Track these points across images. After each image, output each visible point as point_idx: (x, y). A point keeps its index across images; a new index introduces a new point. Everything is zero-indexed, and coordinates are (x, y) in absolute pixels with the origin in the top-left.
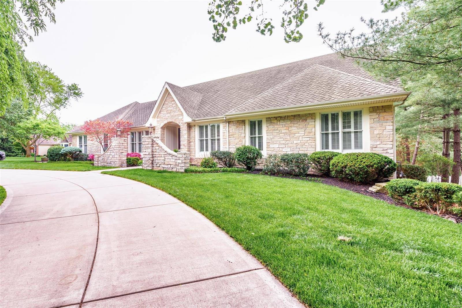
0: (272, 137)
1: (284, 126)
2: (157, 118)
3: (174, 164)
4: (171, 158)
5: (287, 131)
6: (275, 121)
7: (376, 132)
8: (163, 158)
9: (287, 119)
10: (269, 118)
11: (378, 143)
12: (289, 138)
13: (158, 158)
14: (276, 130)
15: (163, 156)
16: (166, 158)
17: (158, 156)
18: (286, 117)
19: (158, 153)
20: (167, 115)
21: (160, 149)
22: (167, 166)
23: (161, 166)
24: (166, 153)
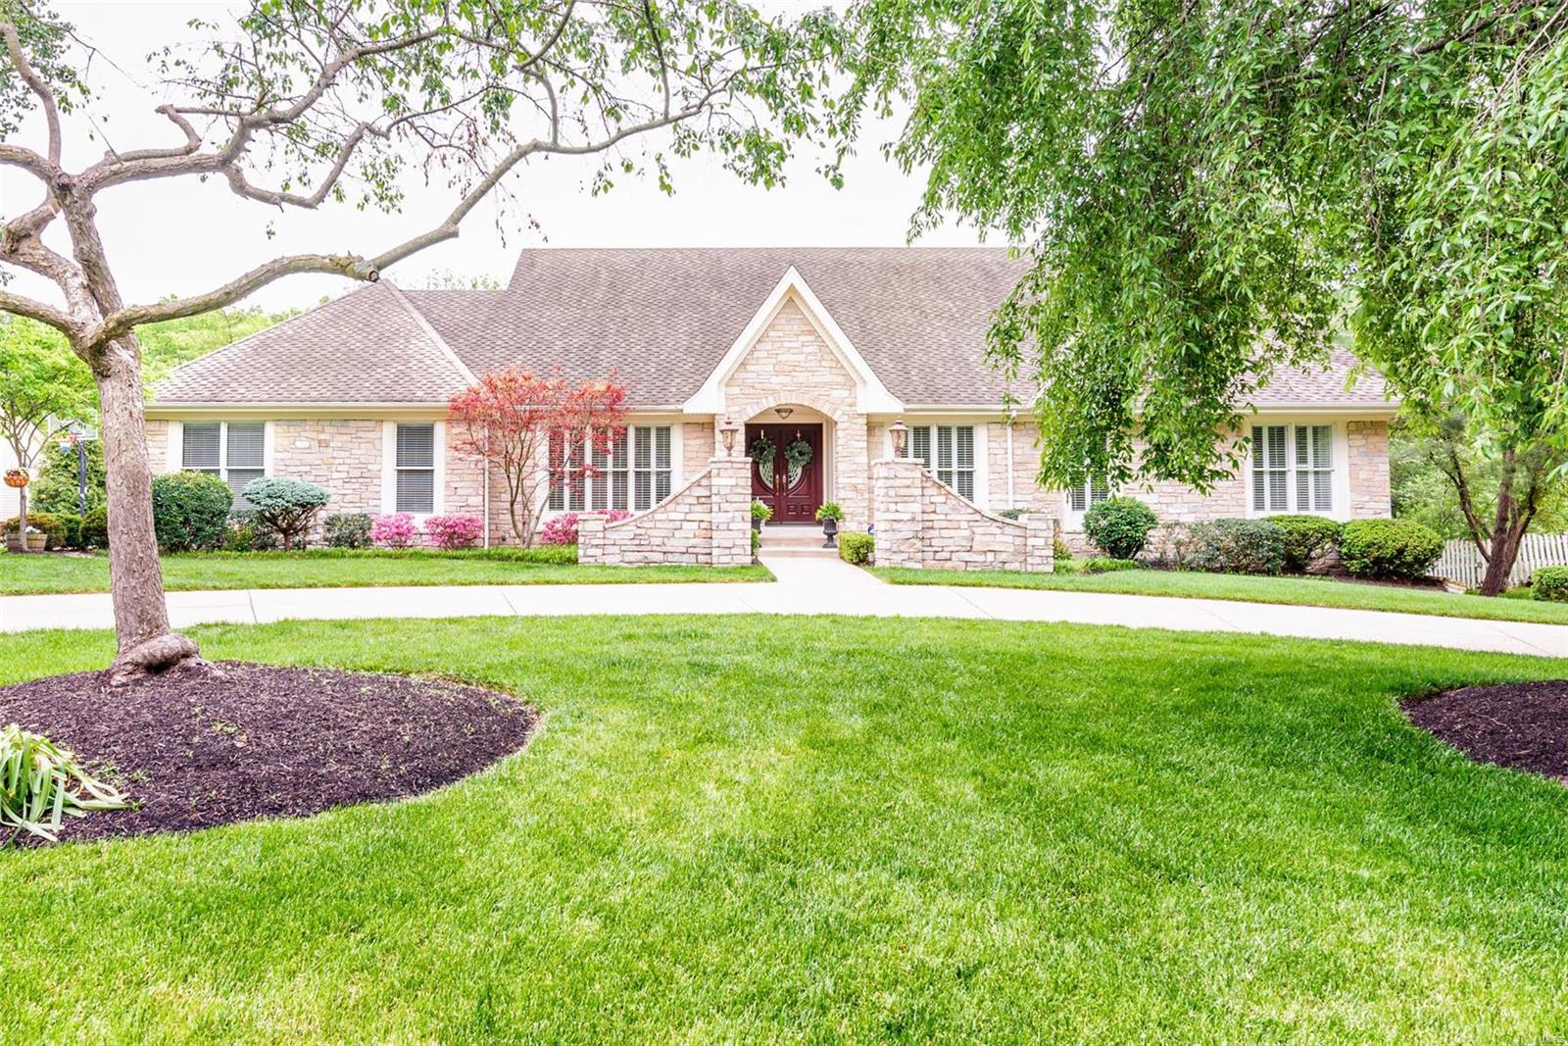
2: (729, 385)
3: (1011, 550)
4: (999, 531)
7: (1362, 475)
8: (967, 533)
11: (1366, 498)
13: (944, 533)
15: (964, 525)
16: (979, 531)
17: (945, 524)
19: (943, 517)
20: (775, 380)
21: (954, 502)
22: (981, 558)
23: (954, 556)
24: (977, 517)
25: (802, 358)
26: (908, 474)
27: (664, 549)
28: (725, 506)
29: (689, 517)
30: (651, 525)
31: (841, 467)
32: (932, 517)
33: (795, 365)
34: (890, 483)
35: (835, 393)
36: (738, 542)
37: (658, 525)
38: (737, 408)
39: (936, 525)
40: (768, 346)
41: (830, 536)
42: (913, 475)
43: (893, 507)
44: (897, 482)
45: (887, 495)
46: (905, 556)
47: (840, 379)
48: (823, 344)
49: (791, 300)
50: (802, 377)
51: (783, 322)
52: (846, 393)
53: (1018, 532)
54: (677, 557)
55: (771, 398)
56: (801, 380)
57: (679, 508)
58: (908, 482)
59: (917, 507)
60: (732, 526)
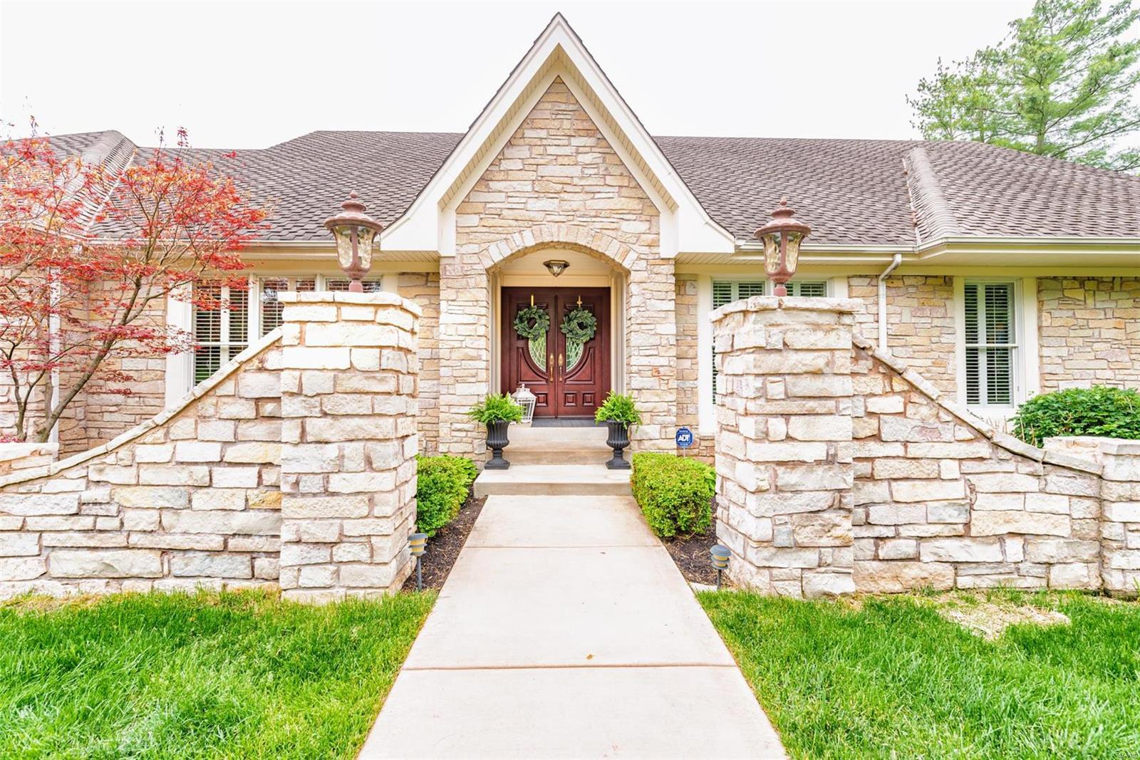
0: (1064, 352)
1: (1109, 314)
2: (460, 212)
3: (1066, 531)
4: (1033, 484)
5: (1120, 334)
6: (1079, 294)
8: (958, 490)
9: (1121, 291)
10: (1055, 278)
12: (1127, 359)
13: (903, 491)
14: (1081, 328)
15: (950, 469)
16: (984, 483)
17: (902, 468)
18: (1117, 282)
19: (898, 450)
20: (532, 204)
21: (925, 411)
22: (991, 553)
23: (927, 550)
24: (983, 449)
25: (576, 171)
26: (819, 339)
27: (165, 541)
28: (317, 427)
29: (232, 454)
30: (127, 476)
31: (636, 340)
32: (874, 449)
33: (566, 183)
34: (771, 362)
35: (625, 226)
36: (352, 528)
37: (147, 475)
38: (475, 248)
39: (882, 469)
40: (524, 152)
41: (619, 450)
42: (831, 340)
43: (778, 427)
44: (791, 361)
45: (762, 394)
46: (811, 557)
47: (635, 205)
48: (609, 152)
49: (559, 81)
50: (576, 202)
51: (547, 115)
52: (643, 227)
53: (1081, 486)
54: (197, 563)
55: (527, 233)
56: (575, 206)
57: (208, 430)
58: (819, 361)
59: (839, 427)
60: (336, 483)
